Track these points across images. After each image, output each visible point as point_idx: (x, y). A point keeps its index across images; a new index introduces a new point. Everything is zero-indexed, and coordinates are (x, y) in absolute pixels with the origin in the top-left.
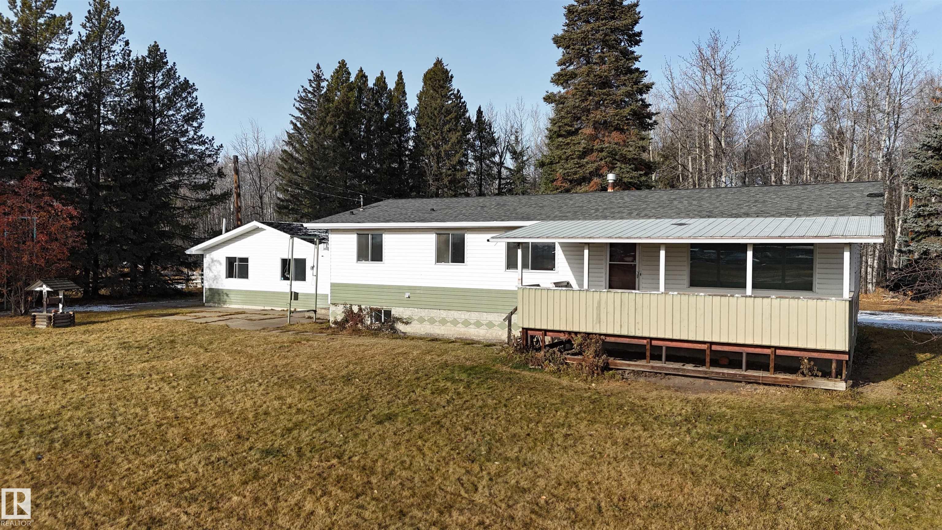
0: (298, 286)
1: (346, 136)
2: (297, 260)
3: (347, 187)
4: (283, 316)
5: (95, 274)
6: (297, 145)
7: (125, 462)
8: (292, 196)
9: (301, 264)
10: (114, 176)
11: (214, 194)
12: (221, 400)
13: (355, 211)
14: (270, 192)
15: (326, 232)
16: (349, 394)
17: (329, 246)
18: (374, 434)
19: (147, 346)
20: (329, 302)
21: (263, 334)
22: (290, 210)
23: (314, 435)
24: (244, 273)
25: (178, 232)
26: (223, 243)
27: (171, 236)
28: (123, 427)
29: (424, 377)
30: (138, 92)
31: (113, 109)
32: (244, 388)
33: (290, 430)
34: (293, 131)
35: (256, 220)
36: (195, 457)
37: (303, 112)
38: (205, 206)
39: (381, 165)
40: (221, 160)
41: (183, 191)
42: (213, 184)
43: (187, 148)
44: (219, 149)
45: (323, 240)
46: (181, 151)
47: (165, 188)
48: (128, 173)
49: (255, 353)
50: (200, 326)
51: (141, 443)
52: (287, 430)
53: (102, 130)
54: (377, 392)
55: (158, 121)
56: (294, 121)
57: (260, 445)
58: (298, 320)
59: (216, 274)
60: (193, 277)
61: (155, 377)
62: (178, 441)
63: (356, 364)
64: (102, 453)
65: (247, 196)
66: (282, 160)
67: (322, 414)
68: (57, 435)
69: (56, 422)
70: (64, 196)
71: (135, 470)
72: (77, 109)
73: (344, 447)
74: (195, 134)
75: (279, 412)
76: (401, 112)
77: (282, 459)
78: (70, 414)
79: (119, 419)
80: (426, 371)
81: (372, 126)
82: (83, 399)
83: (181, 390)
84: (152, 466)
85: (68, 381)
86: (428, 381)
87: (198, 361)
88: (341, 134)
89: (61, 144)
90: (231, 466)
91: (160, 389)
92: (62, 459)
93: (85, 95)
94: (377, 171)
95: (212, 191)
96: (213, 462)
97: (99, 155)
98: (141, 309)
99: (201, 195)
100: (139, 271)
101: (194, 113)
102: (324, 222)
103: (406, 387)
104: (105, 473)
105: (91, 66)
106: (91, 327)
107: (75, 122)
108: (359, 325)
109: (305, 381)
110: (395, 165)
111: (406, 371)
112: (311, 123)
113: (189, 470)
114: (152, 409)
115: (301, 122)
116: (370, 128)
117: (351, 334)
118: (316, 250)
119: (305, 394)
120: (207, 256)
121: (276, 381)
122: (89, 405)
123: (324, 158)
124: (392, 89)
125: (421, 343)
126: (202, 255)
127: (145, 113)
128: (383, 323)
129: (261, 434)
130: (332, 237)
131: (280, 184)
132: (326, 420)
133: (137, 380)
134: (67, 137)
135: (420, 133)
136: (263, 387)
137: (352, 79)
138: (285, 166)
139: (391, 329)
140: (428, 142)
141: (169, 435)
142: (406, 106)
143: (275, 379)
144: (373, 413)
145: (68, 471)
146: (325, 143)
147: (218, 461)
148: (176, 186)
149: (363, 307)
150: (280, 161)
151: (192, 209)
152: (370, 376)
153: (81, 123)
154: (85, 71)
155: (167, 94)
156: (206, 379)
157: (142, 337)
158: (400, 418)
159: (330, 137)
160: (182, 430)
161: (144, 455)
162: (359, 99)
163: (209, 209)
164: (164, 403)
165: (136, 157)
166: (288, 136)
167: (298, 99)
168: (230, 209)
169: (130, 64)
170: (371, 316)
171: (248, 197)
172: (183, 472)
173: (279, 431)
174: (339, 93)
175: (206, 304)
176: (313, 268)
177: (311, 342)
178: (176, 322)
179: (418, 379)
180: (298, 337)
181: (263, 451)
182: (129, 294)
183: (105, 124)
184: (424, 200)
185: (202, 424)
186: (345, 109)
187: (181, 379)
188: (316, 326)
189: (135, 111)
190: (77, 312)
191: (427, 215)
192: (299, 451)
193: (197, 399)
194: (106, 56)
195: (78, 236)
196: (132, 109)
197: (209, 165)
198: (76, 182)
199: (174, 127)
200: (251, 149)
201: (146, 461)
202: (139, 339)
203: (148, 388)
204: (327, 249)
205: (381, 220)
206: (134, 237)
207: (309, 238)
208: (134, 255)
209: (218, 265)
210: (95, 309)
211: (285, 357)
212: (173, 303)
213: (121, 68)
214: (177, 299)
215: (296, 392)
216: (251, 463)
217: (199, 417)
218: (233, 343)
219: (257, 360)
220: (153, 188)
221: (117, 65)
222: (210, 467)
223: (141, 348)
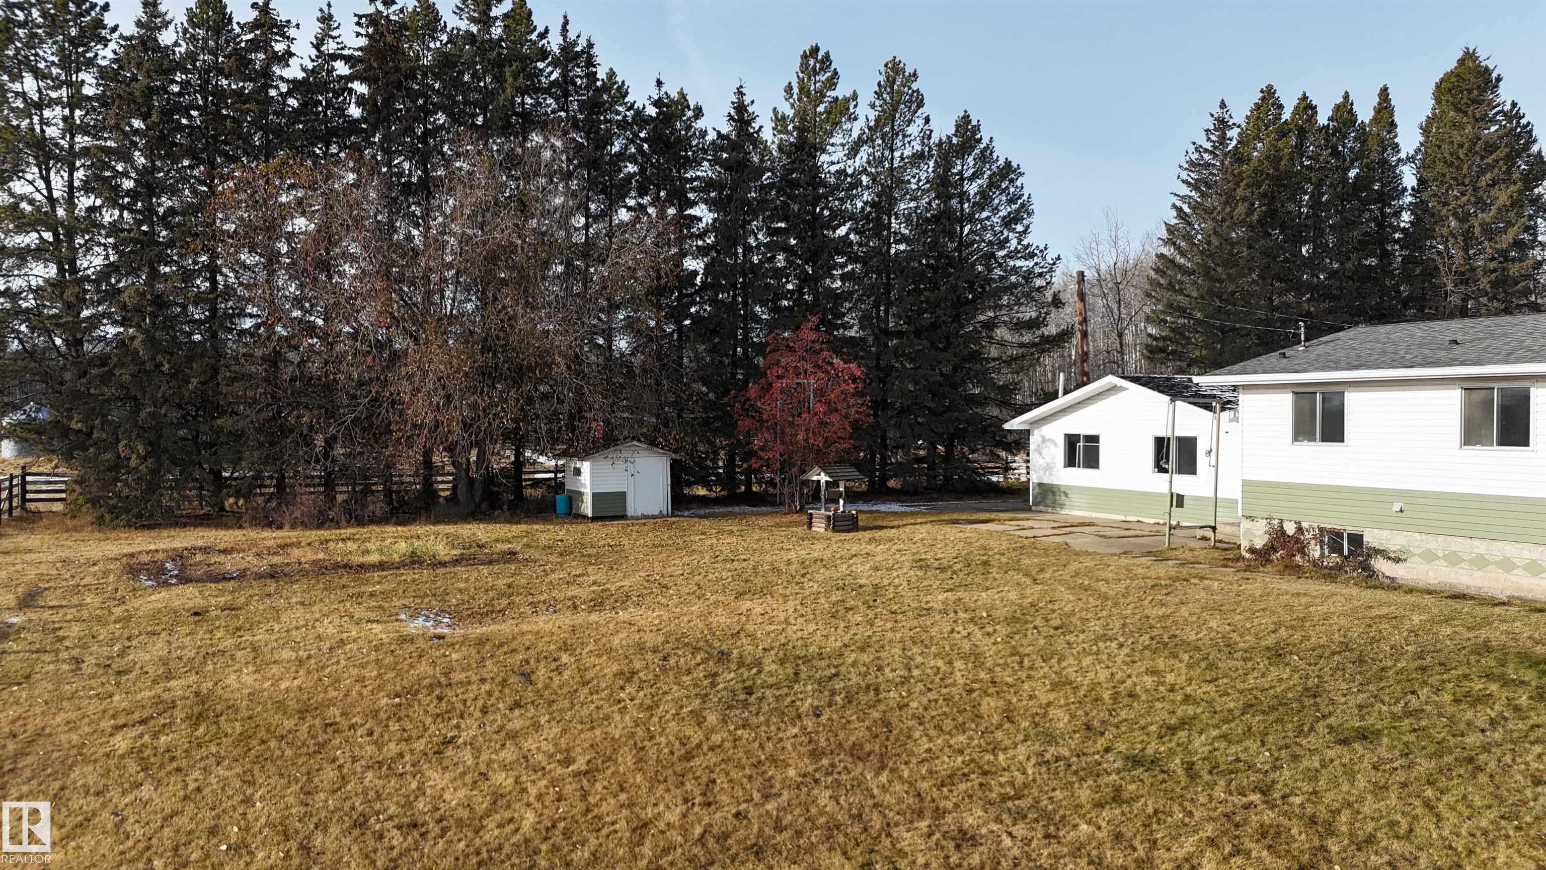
0: (1183, 484)
1: (1272, 215)
2: (1181, 441)
3: (1275, 309)
4: (1157, 534)
5: (883, 458)
6: (1183, 244)
7: (925, 739)
8: (1173, 330)
9: (1188, 446)
10: (907, 317)
11: (1046, 333)
12: (1059, 663)
13: (1288, 352)
14: (1136, 326)
15: (1234, 390)
16: (1281, 680)
17: (1240, 415)
18: (1332, 761)
19: (950, 567)
20: (1240, 514)
21: (1124, 561)
22: (1169, 354)
23: (1216, 745)
24: (1092, 460)
25: (992, 395)
26: (1061, 411)
27: (981, 401)
28: (920, 686)
29: (1437, 668)
30: (941, 189)
31: (908, 220)
32: (1095, 648)
33: (1173, 730)
34: (1177, 221)
35: (1113, 374)
36: (1022, 751)
37: (1195, 186)
38: (1032, 354)
39: (1342, 264)
40: (1057, 280)
41: (1001, 333)
42: (1045, 318)
43: (1007, 265)
44: (1054, 264)
45: (1227, 405)
46: (998, 272)
47: (975, 329)
48: (925, 311)
49: (1111, 593)
50: (1026, 542)
51: (945, 714)
52: (1168, 728)
53: (893, 251)
54: (1335, 685)
55: (966, 230)
56: (1179, 203)
57: (1122, 747)
58: (1183, 541)
59: (1049, 460)
60: (1014, 465)
61: (962, 615)
62: (996, 719)
63: (1293, 627)
64: (895, 721)
65: (1097, 335)
66: (1157, 270)
67: (1230, 711)
68: (838, 685)
69: (836, 667)
70: (845, 350)
71: (938, 753)
72: (863, 226)
73: (1272, 776)
74: (1019, 243)
75: (1154, 697)
76: (1384, 162)
77: (1160, 777)
78: (853, 656)
79: (916, 672)
80: (1441, 657)
81: (1323, 194)
82: (870, 637)
83: (999, 639)
84: (961, 752)
85: (851, 609)
86: (1445, 676)
87: (1023, 597)
88: (1264, 216)
89: (843, 278)
90: (1076, 773)
91: (969, 634)
92: (844, 721)
93: (873, 205)
94: (1333, 274)
95: (1044, 329)
96: (1048, 761)
97: (888, 288)
98: (941, 511)
99: (1027, 338)
100: (939, 454)
101: (1018, 211)
102: (1230, 373)
103: (1399, 682)
104: (898, 751)
105: (880, 161)
106: (878, 534)
107: (860, 245)
108: (1298, 558)
109: (1198, 649)
110: (1372, 261)
111: (1397, 652)
112: (1208, 203)
113: (1013, 768)
114: (959, 664)
115: (1189, 203)
116: (1320, 198)
117: (1281, 573)
118: (1215, 422)
119: (1199, 671)
120: (1036, 432)
121: (1147, 643)
122: (876, 647)
123: (1231, 261)
124: (1367, 121)
125: (1428, 600)
126: (1028, 431)
127: (949, 219)
128: (1346, 558)
129: (1123, 729)
130: (1245, 399)
131: (1153, 311)
132: (1238, 721)
133: (938, 617)
134: (850, 267)
135: (1425, 196)
136: (1126, 650)
137: (1286, 115)
138: (1162, 281)
139: (1364, 569)
140: (1444, 212)
141: (984, 709)
142: (1396, 148)
143: (1145, 639)
144: (1329, 721)
145: (853, 739)
146: (1234, 235)
147: (1057, 761)
148: (990, 326)
149: (1305, 525)
150: (1152, 273)
151: (1013, 359)
152: (1321, 653)
153: (867, 244)
154: (873, 170)
155: (981, 186)
156: (1035, 628)
157: (946, 554)
158: (1385, 740)
159: (1242, 223)
160: (1001, 703)
161: (949, 733)
162: (1300, 148)
163: (1039, 358)
164: (975, 657)
165: (935, 287)
166: (1168, 230)
167: (1186, 166)
168: (1070, 356)
169: (930, 149)
170: (1322, 543)
171: (1099, 335)
172: (1004, 770)
173: (1153, 728)
174: (1260, 145)
175: (1034, 508)
176: (1209, 452)
177: (1207, 582)
178: (991, 533)
179: (1424, 669)
180: (1184, 571)
181: (1127, 758)
182: (926, 489)
183: (897, 242)
184: (1434, 324)
185: (1031, 697)
186: (1271, 172)
187: (999, 623)
188: (1217, 554)
189: (936, 219)
190: (861, 511)
191: (1442, 353)
192: (1189, 767)
193: (1022, 656)
194: (899, 144)
195: (862, 404)
196: (933, 216)
197: (1039, 289)
198: (860, 328)
199: (989, 236)
200: (1106, 258)
201: (952, 742)
202: (939, 556)
203: (952, 631)
204: (1236, 419)
205: (1343, 365)
206: (931, 404)
207: (1204, 401)
208: (933, 431)
209: (1052, 446)
210: (883, 508)
211: (1163, 604)
212: (985, 504)
213: (919, 158)
214: (991, 498)
215: (1182, 665)
216: (1109, 774)
217: (1026, 686)
218: (1077, 574)
219: (1116, 604)
220: (958, 332)
221: (914, 154)
222: (1044, 769)
223: (942, 570)
